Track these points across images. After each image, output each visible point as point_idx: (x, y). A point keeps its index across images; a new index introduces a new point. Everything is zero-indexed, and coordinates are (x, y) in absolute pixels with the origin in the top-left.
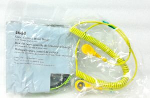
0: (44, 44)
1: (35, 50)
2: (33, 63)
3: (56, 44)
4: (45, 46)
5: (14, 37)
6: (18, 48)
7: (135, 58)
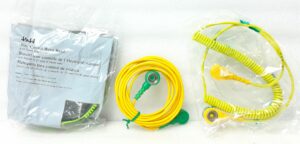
0: (58, 58)
1: (45, 64)
2: (41, 82)
3: (76, 59)
4: (60, 60)
5: (19, 44)
6: (22, 60)
7: (291, 75)
